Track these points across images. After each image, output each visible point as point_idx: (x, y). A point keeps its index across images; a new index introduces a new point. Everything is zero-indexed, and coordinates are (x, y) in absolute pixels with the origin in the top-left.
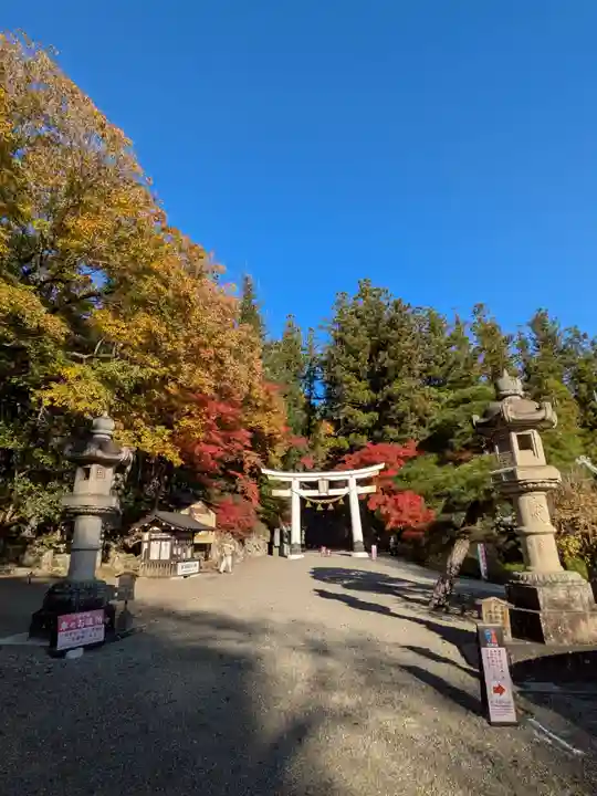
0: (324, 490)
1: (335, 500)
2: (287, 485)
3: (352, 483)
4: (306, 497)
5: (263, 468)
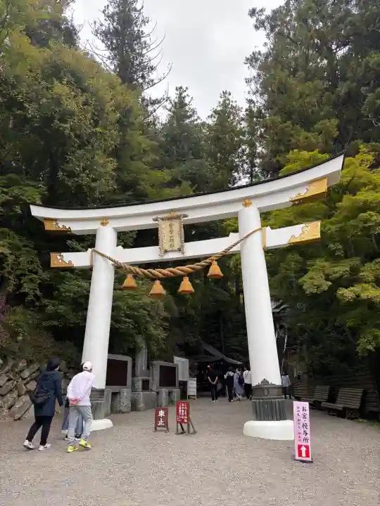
0: (172, 246)
1: (197, 266)
2: (87, 241)
3: (250, 218)
4: (128, 267)
5: (35, 204)
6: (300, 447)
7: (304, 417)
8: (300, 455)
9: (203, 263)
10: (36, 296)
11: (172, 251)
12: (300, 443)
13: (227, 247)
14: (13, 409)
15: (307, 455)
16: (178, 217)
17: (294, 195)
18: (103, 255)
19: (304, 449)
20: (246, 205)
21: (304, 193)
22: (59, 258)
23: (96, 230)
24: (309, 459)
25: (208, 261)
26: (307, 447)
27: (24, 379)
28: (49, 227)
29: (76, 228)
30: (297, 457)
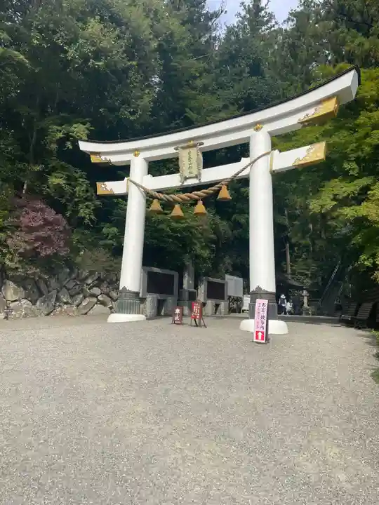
0: (194, 172)
1: (210, 191)
2: (120, 172)
3: (260, 142)
4: (154, 193)
5: (81, 140)
6: (257, 332)
7: (263, 311)
8: (257, 338)
9: (215, 188)
10: (90, 219)
11: (191, 178)
12: (257, 330)
13: (236, 172)
14: (81, 306)
15: (262, 339)
16: (195, 146)
17: (302, 116)
18: (135, 184)
19: (260, 334)
20: (257, 130)
21: (312, 113)
22: (103, 186)
23: (130, 161)
24: (264, 341)
25: (218, 185)
26: (262, 333)
27: (87, 285)
28: (94, 159)
29: (115, 159)
30: (255, 340)
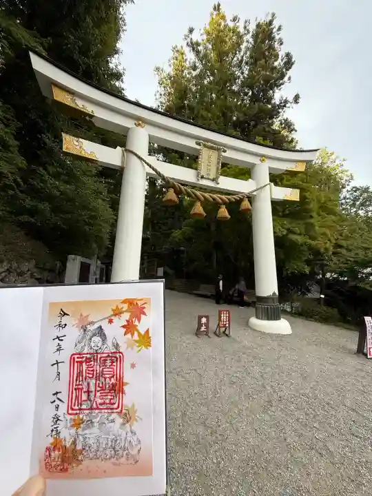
6: (370, 349)
8: (370, 353)
9: (235, 197)
11: (208, 179)
12: (370, 346)
16: (218, 150)
20: (262, 161)
21: (294, 167)
22: (76, 143)
23: (128, 129)
25: (239, 196)
28: (59, 96)
30: (368, 356)
